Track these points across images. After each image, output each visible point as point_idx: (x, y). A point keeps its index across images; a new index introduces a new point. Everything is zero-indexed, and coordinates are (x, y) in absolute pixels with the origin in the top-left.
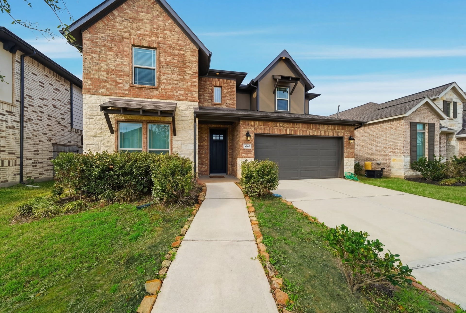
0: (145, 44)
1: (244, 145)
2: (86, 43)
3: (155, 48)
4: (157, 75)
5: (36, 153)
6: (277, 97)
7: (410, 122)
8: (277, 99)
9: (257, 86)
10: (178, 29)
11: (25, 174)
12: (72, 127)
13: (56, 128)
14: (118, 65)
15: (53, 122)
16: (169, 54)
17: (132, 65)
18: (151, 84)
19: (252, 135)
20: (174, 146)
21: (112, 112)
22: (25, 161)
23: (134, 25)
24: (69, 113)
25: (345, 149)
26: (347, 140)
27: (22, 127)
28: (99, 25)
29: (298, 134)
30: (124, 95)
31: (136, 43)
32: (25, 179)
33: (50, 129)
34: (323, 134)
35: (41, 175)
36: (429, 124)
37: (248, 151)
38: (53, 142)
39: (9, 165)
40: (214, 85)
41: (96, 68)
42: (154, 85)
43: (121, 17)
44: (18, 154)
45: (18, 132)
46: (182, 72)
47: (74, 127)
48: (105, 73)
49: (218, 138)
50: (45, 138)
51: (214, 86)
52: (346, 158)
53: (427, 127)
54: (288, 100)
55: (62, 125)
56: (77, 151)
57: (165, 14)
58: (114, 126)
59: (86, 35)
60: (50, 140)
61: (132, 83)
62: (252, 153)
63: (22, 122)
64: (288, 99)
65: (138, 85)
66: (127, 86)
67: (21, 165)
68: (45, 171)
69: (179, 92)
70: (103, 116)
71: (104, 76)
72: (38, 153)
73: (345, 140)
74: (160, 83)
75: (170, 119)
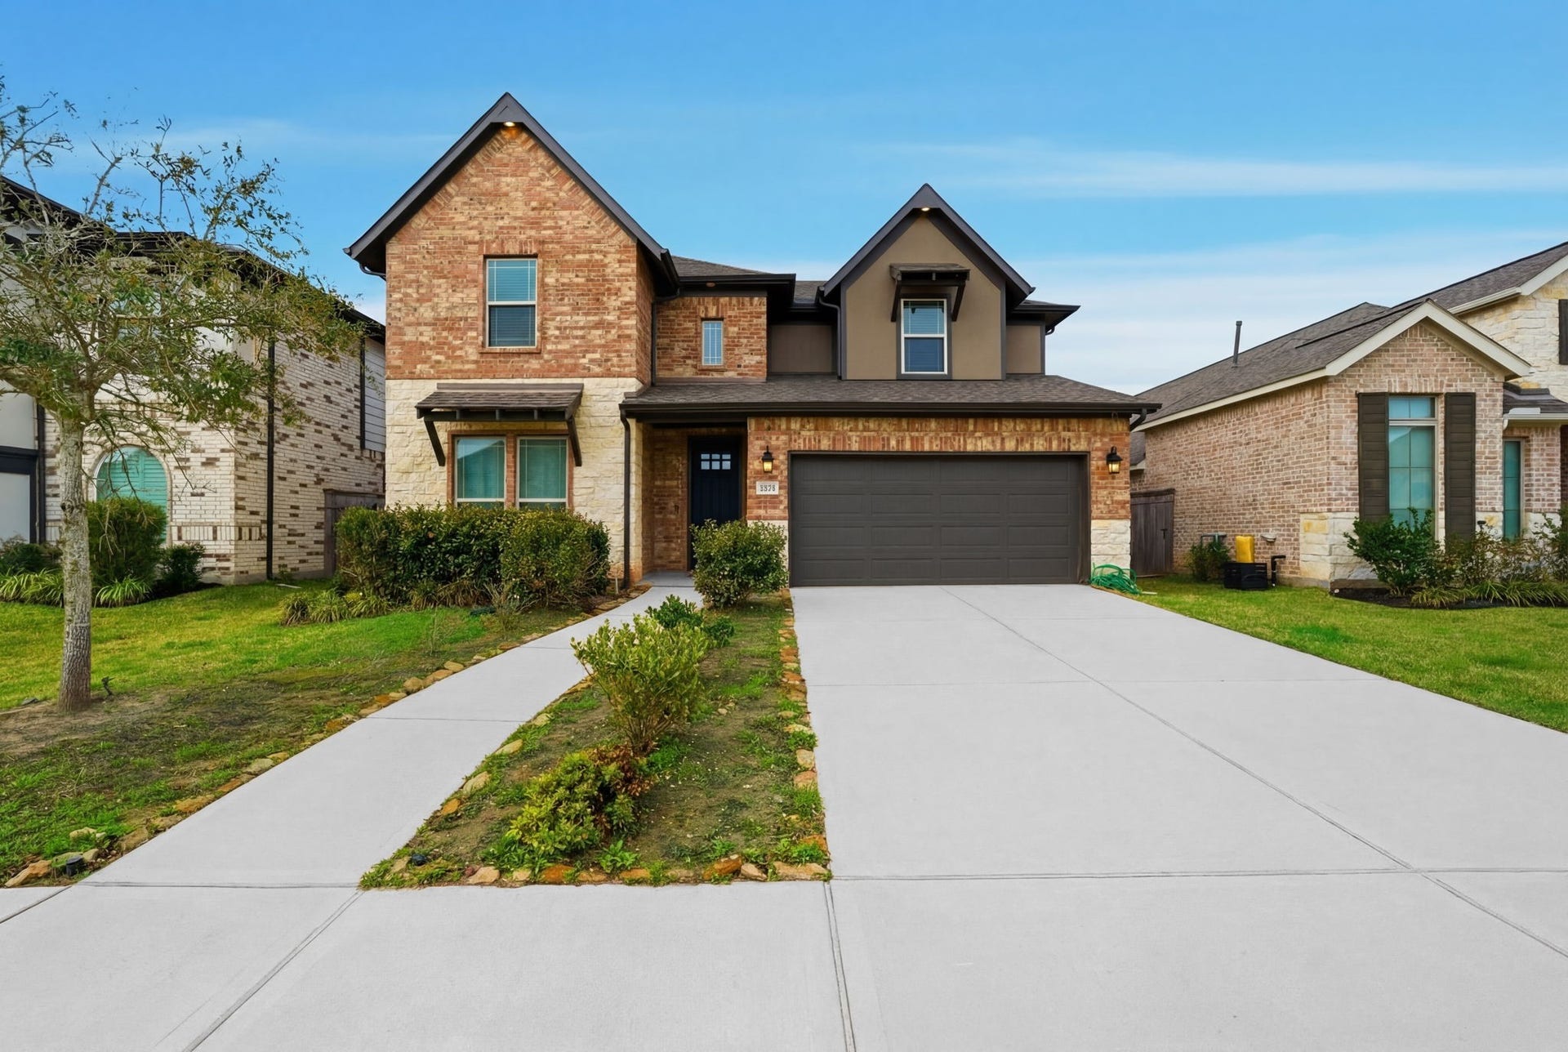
0: (512, 248)
1: (758, 484)
2: (393, 265)
3: (535, 256)
4: (537, 320)
5: (293, 511)
6: (906, 332)
7: (1358, 395)
8: (906, 338)
9: (839, 305)
10: (588, 201)
11: (276, 562)
12: (363, 447)
13: (332, 450)
14: (453, 307)
15: (326, 438)
16: (563, 267)
17: (485, 303)
18: (526, 343)
19: (781, 458)
20: (575, 492)
21: (442, 416)
22: (276, 531)
23: (490, 209)
24: (357, 412)
25: (1093, 490)
26: (1101, 463)
27: (271, 453)
28: (419, 221)
29: (927, 448)
30: (466, 374)
31: (494, 249)
32: (276, 570)
33: (319, 454)
34: (1010, 446)
35: (304, 565)
36: (1448, 395)
37: (773, 501)
38: (324, 486)
39: (250, 539)
40: (703, 315)
41: (411, 319)
42: (533, 343)
43: (463, 194)
44: (263, 516)
45: (264, 465)
46: (598, 305)
47: (367, 444)
48: (429, 328)
49: (716, 466)
50: (310, 480)
51: (703, 319)
52: (1097, 518)
53: (1440, 406)
54: (942, 339)
55: (343, 444)
56: (374, 507)
57: (556, 171)
58: (445, 449)
59: (393, 249)
60: (319, 481)
61: (483, 345)
62: (782, 507)
63: (271, 444)
64: (945, 335)
65: (498, 349)
66: (472, 353)
67: (270, 538)
68: (310, 554)
69: (589, 356)
70: (424, 427)
71: (427, 334)
72: (297, 512)
73: (1096, 462)
74: (544, 338)
75: (563, 426)
